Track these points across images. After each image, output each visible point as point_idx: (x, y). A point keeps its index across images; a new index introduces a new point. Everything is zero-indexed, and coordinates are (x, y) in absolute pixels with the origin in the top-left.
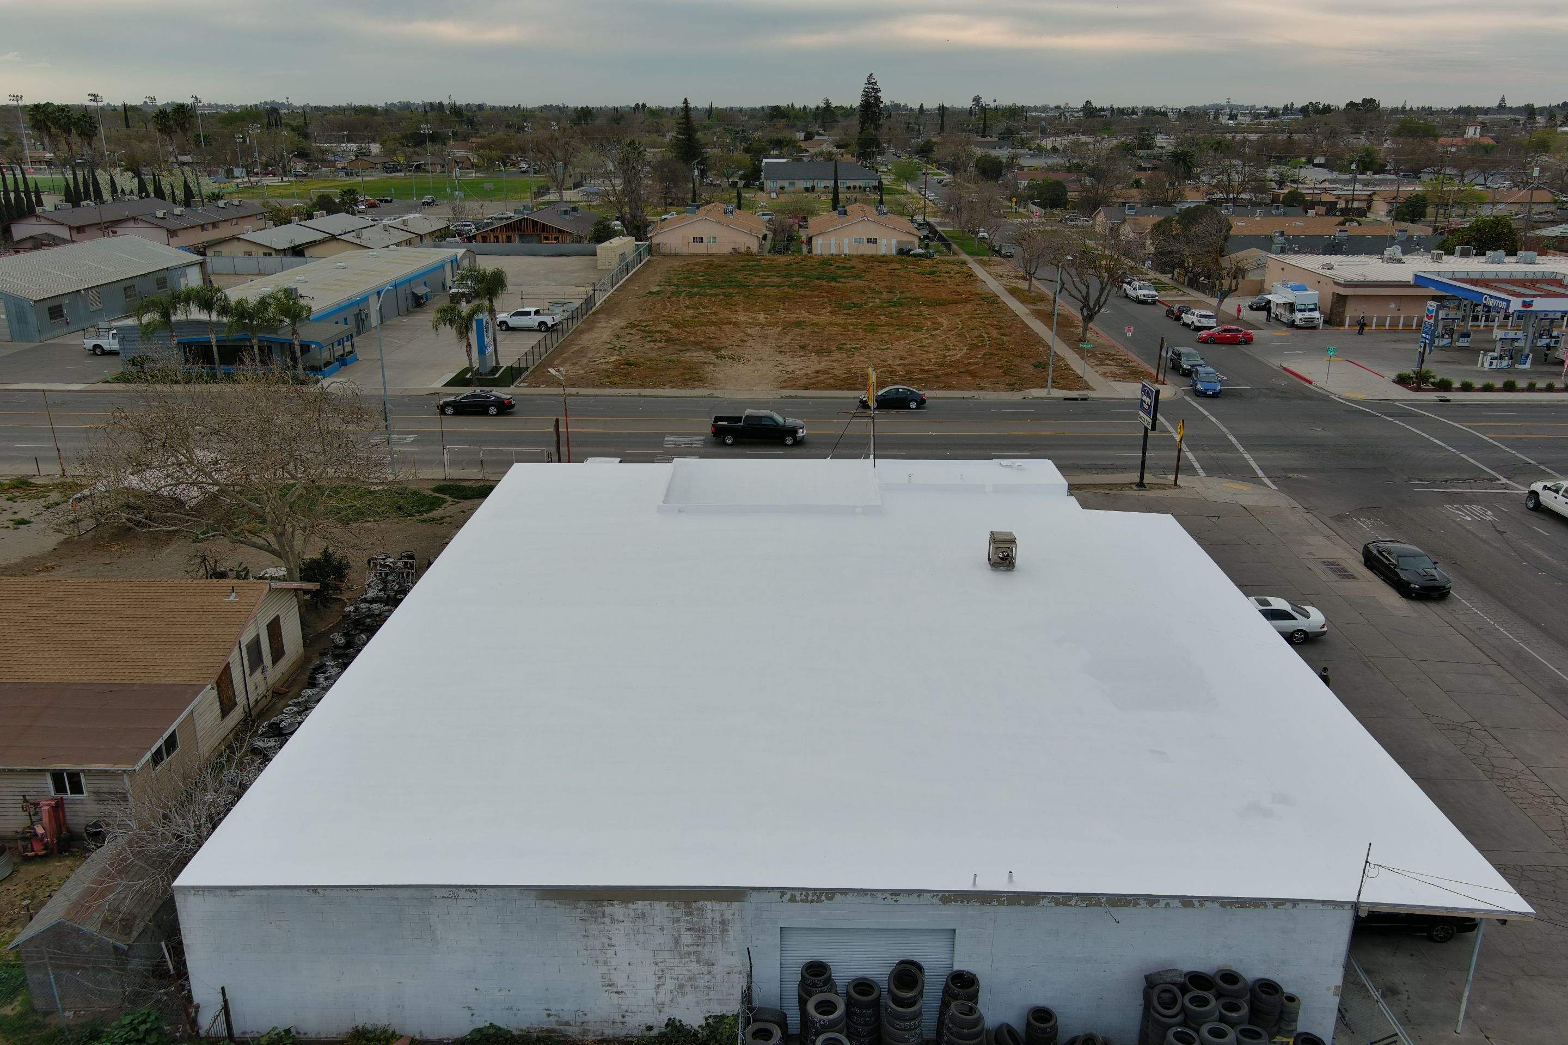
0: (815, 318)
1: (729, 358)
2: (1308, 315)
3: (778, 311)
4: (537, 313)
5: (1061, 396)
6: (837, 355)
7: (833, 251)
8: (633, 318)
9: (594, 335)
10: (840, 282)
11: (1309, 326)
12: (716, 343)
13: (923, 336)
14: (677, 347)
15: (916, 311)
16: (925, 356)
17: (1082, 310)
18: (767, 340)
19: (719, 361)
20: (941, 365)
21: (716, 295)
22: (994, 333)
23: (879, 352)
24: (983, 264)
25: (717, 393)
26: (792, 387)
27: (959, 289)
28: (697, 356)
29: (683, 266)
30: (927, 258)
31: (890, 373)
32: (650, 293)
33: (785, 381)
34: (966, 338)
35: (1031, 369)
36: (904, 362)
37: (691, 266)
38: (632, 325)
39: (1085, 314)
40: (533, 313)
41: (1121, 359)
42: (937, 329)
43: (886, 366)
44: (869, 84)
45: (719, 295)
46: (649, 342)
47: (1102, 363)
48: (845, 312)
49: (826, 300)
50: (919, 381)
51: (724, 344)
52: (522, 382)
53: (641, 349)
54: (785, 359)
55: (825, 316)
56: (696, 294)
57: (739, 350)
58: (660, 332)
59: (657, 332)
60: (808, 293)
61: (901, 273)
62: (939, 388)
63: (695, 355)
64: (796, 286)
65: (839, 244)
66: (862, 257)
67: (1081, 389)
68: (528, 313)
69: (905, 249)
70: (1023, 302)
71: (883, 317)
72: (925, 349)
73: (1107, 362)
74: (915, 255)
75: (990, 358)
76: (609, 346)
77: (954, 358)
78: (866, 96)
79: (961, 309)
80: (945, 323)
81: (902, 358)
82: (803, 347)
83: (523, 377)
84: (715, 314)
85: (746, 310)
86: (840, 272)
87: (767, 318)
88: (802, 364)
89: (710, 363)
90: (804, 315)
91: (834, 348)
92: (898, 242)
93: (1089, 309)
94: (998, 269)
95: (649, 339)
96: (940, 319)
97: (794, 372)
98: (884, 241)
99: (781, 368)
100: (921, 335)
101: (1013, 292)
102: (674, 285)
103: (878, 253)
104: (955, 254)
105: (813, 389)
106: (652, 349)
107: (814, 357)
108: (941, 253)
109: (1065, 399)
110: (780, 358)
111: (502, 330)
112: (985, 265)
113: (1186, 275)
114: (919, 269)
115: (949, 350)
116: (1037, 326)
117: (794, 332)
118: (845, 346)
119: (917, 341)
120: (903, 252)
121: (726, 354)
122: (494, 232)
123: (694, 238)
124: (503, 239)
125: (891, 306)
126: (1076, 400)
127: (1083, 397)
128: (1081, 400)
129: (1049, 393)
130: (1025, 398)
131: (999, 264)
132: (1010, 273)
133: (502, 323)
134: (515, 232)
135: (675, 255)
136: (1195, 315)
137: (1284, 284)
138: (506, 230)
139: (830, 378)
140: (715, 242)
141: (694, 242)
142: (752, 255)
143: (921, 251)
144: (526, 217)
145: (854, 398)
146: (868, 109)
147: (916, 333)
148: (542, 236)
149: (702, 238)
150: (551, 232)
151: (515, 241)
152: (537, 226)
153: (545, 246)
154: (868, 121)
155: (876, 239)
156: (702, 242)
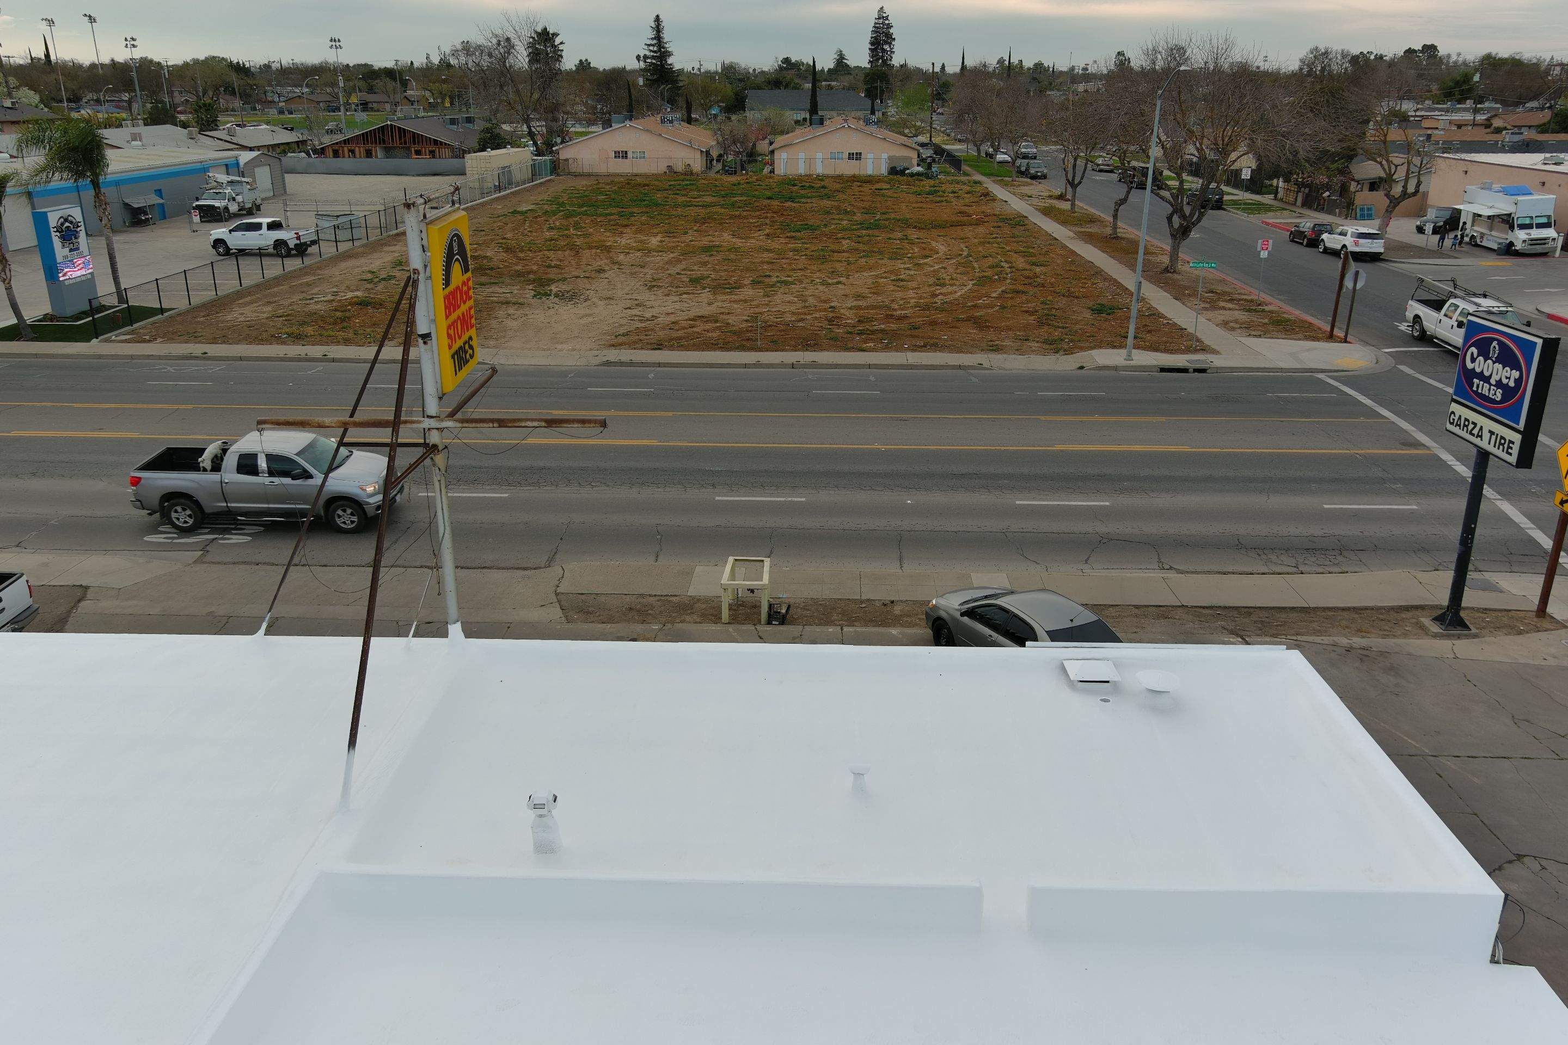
0: (738, 242)
1: (556, 296)
2: (1536, 233)
3: (686, 233)
4: (273, 226)
5: (1155, 363)
6: (748, 292)
7: (802, 170)
9: (360, 262)
10: (799, 202)
11: (1538, 251)
12: (552, 274)
13: (902, 266)
15: (900, 235)
16: (899, 295)
17: (1169, 219)
18: (642, 270)
19: (533, 301)
20: (926, 308)
21: (608, 215)
22: (1020, 262)
23: (822, 288)
24: (1005, 185)
26: (632, 345)
27: (970, 210)
30: (928, 177)
31: (830, 321)
32: (514, 212)
33: (626, 334)
34: (974, 268)
35: (1088, 315)
36: (860, 303)
39: (1176, 225)
40: (265, 227)
41: (1242, 300)
42: (926, 257)
43: (825, 310)
44: (879, 18)
45: (612, 215)
47: (1213, 306)
48: (790, 234)
49: (767, 221)
50: (880, 335)
51: (564, 276)
52: (131, 333)
54: (652, 298)
55: (757, 239)
56: (579, 214)
57: (583, 285)
60: (745, 213)
61: (889, 193)
62: (915, 348)
63: (501, 290)
64: (733, 205)
65: (810, 161)
66: (839, 178)
67: (1188, 350)
68: (258, 227)
69: (900, 166)
70: (1064, 223)
71: (844, 242)
72: (902, 283)
73: (1222, 304)
74: (912, 175)
75: (1012, 298)
76: (368, 276)
77: (951, 298)
78: (877, 32)
79: (968, 232)
80: (942, 249)
81: (859, 297)
82: (695, 281)
83: (139, 324)
84: (586, 236)
85: (638, 232)
86: (802, 192)
87: (661, 242)
88: (678, 306)
89: (516, 303)
90: (725, 238)
91: (747, 282)
92: (890, 158)
93: (1183, 217)
94: (1026, 190)
96: (934, 244)
97: (654, 318)
98: (870, 156)
99: (635, 312)
100: (899, 265)
101: (1048, 212)
102: (558, 204)
103: (862, 173)
104: (966, 174)
105: (672, 348)
107: (705, 295)
108: (948, 174)
109: (1163, 370)
110: (645, 296)
111: (219, 254)
112: (1006, 185)
113: (1298, 192)
114: (915, 189)
115: (943, 285)
116: (1090, 253)
117: (695, 259)
118: (767, 280)
119: (891, 272)
120: (895, 171)
121: (555, 290)
122: (349, 144)
123: (615, 152)
124: (360, 152)
125: (863, 228)
126: (1185, 370)
127: (1198, 366)
128: (1196, 371)
129: (1129, 357)
130: (1082, 368)
131: (1027, 184)
132: (1042, 194)
133: (218, 243)
134: (376, 143)
135: (589, 175)
136: (1349, 234)
137: (1486, 187)
138: (364, 140)
139: (714, 330)
140: (644, 157)
141: (615, 157)
142: (692, 174)
143: (920, 169)
144: (389, 123)
145: (746, 366)
146: (878, 47)
147: (892, 262)
148: (413, 149)
149: (626, 153)
150: (424, 143)
151: (376, 157)
152: (405, 136)
153: (415, 162)
154: (878, 60)
155: (860, 153)
156: (626, 157)
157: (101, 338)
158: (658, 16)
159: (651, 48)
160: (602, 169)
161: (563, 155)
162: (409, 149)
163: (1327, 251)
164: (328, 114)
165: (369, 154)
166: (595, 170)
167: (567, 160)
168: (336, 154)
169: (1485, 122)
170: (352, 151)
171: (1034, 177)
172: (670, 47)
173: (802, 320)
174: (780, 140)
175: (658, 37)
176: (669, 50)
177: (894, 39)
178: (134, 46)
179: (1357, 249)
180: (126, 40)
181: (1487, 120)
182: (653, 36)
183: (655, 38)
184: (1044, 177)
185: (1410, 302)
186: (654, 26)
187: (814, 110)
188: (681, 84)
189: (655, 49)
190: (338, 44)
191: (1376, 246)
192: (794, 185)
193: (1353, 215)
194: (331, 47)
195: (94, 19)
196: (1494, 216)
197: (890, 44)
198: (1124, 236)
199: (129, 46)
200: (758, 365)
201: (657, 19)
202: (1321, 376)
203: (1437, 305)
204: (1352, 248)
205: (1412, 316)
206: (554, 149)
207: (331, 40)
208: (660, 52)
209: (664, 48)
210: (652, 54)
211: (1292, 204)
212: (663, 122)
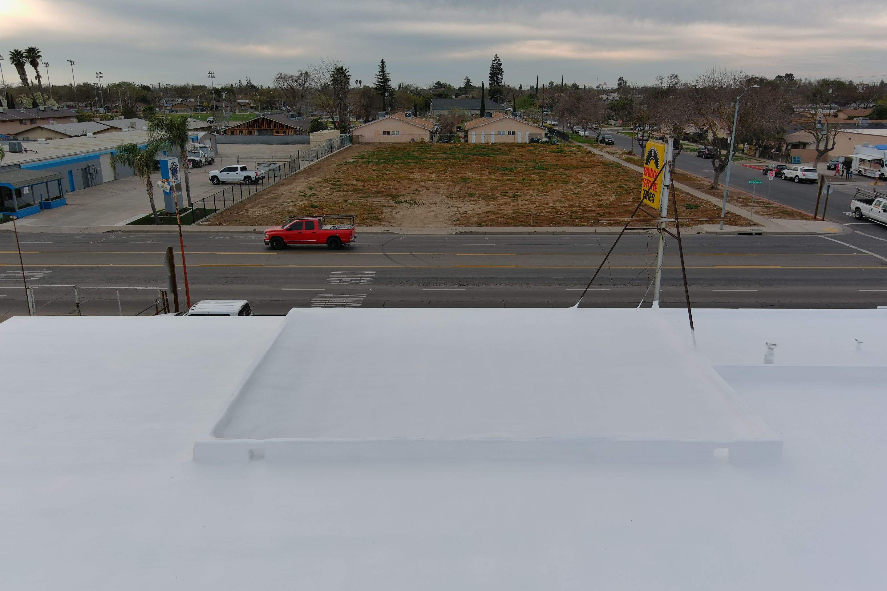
0: (478, 177)
1: (406, 203)
3: (447, 172)
4: (243, 169)
5: (734, 231)
6: (502, 200)
7: (483, 140)
8: (328, 177)
9: (290, 187)
10: (492, 157)
12: (394, 192)
13: (572, 187)
14: (361, 195)
15: (558, 172)
16: (581, 200)
17: (713, 162)
18: (439, 190)
19: (396, 205)
20: (599, 206)
21: (397, 163)
23: (539, 198)
24: (595, 147)
25: (392, 230)
26: (466, 224)
27: (586, 159)
28: (376, 201)
29: (375, 149)
30: (553, 144)
31: (556, 213)
32: (347, 163)
33: (458, 220)
34: (609, 188)
36: (564, 205)
37: (380, 149)
38: (326, 181)
40: (239, 169)
41: (758, 202)
42: (581, 183)
43: (549, 208)
44: (495, 61)
45: (399, 163)
46: (337, 191)
47: (746, 205)
48: (501, 172)
49: (483, 166)
50: (587, 219)
51: (402, 193)
52: (207, 221)
53: (329, 196)
54: (457, 203)
55: (485, 175)
56: (382, 163)
57: (415, 197)
58: (349, 185)
59: (346, 185)
60: (468, 163)
61: (536, 152)
62: (610, 225)
63: (376, 200)
64: (459, 158)
65: (488, 135)
66: (504, 144)
67: (747, 225)
68: (235, 169)
69: (535, 138)
71: (532, 176)
72: (578, 195)
73: (749, 204)
74: (543, 143)
76: (301, 194)
77: (608, 202)
79: (593, 170)
80: (585, 179)
81: (561, 202)
82: (471, 195)
83: (207, 217)
84: (395, 174)
85: (420, 172)
86: (490, 152)
87: (437, 176)
88: (472, 206)
89: (389, 206)
90: (468, 174)
91: (498, 195)
92: (530, 134)
94: (609, 150)
95: (337, 189)
96: (580, 177)
97: (466, 212)
98: (520, 133)
99: (454, 209)
100: (570, 187)
101: (628, 161)
102: (366, 158)
103: (516, 142)
104: (570, 142)
105: (486, 226)
106: (338, 196)
107: (482, 202)
108: (560, 142)
109: (740, 234)
110: (452, 202)
111: (214, 184)
113: (756, 150)
114: (549, 150)
115: (600, 196)
117: (462, 185)
118: (507, 194)
119: (568, 190)
120: (533, 141)
121: (403, 200)
122: (240, 128)
123: (383, 132)
124: (246, 133)
125: (536, 169)
126: (751, 234)
127: (757, 232)
128: (756, 234)
129: (721, 228)
130: (699, 233)
131: (607, 147)
132: (617, 152)
133: (214, 178)
134: (254, 127)
135: (370, 144)
136: (799, 170)
137: (865, 146)
138: (248, 126)
139: (501, 217)
140: (398, 134)
141: (383, 134)
142: (425, 143)
143: (547, 139)
144: (262, 117)
145: (529, 233)
146: (494, 76)
147: (566, 185)
148: (274, 131)
149: (389, 132)
150: (281, 127)
151: (254, 134)
152: (270, 123)
153: (275, 137)
154: (494, 83)
155: (514, 132)
156: (389, 134)
157: (196, 223)
158: (383, 60)
159: (379, 77)
160: (377, 141)
161: (356, 133)
162: (272, 130)
163: (786, 179)
164: (196, 112)
165: (250, 133)
166: (373, 141)
167: (358, 136)
168: (232, 133)
169: (834, 114)
170: (242, 132)
171: (608, 143)
172: (389, 76)
173: (541, 212)
174: (467, 126)
175: (383, 71)
176: (389, 78)
177: (503, 72)
178: (101, 77)
179: (804, 177)
180: (97, 73)
181: (836, 113)
182: (380, 71)
183: (381, 72)
184: (613, 143)
185: (853, 201)
186: (381, 65)
187: (483, 110)
188: (395, 96)
189: (381, 77)
190: (213, 75)
191: (814, 176)
192: (483, 148)
193: (790, 161)
194: (209, 77)
195: (73, 63)
196: (871, 160)
197: (501, 74)
198: (678, 172)
199: (98, 77)
200: (535, 233)
201: (382, 61)
202: (819, 236)
203: (869, 202)
204: (801, 177)
205: (854, 208)
206: (351, 130)
207: (209, 73)
208: (384, 79)
209: (386, 77)
210: (379, 80)
211: (753, 156)
212: (406, 116)
